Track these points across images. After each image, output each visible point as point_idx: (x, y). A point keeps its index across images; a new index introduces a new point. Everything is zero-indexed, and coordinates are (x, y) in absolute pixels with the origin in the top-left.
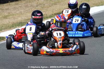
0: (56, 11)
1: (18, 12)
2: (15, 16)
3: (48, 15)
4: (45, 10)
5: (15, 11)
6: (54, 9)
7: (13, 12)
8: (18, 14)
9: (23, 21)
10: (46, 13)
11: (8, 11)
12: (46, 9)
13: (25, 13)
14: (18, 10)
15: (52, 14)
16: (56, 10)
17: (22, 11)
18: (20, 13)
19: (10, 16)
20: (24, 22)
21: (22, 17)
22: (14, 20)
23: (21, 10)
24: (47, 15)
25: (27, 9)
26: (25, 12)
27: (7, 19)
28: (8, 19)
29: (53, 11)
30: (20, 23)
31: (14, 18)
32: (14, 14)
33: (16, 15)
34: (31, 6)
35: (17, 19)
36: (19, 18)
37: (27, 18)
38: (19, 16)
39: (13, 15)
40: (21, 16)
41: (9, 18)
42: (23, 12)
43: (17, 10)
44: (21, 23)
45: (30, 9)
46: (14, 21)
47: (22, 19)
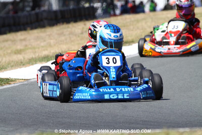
1: (42, 44)
2: (37, 50)
5: (39, 42)
8: (43, 47)
11: (24, 43)
14: (45, 41)
23: (49, 41)
25: (63, 38)
34: (69, 34)
39: (34, 48)
46: (34, 56)
47: (50, 52)
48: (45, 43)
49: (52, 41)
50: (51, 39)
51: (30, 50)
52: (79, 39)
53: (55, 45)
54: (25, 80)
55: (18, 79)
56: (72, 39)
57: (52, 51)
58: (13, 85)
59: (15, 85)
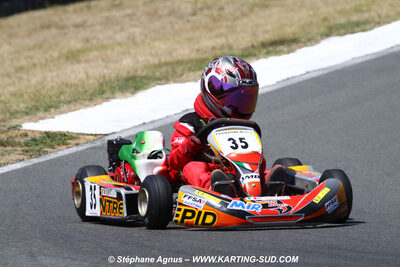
0: (267, 32)
1: (119, 37)
2: (109, 52)
3: (235, 46)
4: (223, 30)
5: (110, 33)
6: (257, 26)
7: (101, 36)
8: (120, 44)
9: (139, 73)
10: (227, 40)
11: (83, 33)
12: (227, 27)
13: (148, 41)
14: (122, 30)
15: (253, 46)
16: (268, 28)
17: (137, 34)
18: (129, 38)
19: (91, 50)
20: (145, 77)
21: (136, 54)
22: (106, 67)
23: (132, 30)
24: (230, 48)
25: (157, 24)
26: (146, 36)
27: (79, 62)
28: (83, 65)
29: (254, 35)
30: (128, 80)
31: (106, 60)
32: (105, 43)
33: (113, 49)
34: (170, 14)
35: (116, 62)
36: (124, 62)
37: (156, 61)
38: (124, 53)
39: (104, 47)
40: (133, 51)
41: (86, 61)
42: (139, 38)
43: (118, 28)
44: (133, 78)
45: (169, 26)
46: (105, 71)
47: (137, 62)
48: (123, 34)
49: (137, 31)
50: (135, 26)
51: (96, 53)
52: (189, 26)
53: (143, 42)
54: (96, 135)
55: (84, 134)
56: (176, 27)
57: (141, 59)
58: (74, 149)
59: (80, 148)
